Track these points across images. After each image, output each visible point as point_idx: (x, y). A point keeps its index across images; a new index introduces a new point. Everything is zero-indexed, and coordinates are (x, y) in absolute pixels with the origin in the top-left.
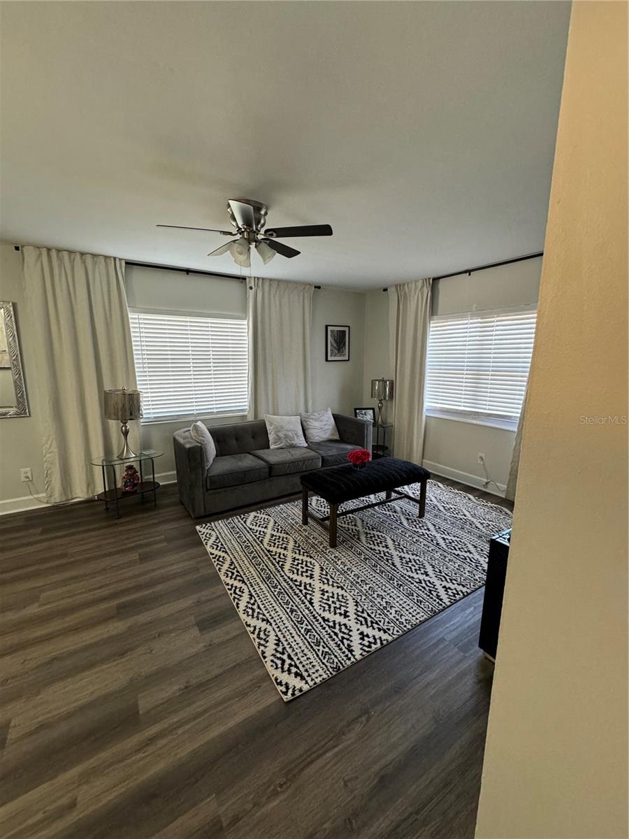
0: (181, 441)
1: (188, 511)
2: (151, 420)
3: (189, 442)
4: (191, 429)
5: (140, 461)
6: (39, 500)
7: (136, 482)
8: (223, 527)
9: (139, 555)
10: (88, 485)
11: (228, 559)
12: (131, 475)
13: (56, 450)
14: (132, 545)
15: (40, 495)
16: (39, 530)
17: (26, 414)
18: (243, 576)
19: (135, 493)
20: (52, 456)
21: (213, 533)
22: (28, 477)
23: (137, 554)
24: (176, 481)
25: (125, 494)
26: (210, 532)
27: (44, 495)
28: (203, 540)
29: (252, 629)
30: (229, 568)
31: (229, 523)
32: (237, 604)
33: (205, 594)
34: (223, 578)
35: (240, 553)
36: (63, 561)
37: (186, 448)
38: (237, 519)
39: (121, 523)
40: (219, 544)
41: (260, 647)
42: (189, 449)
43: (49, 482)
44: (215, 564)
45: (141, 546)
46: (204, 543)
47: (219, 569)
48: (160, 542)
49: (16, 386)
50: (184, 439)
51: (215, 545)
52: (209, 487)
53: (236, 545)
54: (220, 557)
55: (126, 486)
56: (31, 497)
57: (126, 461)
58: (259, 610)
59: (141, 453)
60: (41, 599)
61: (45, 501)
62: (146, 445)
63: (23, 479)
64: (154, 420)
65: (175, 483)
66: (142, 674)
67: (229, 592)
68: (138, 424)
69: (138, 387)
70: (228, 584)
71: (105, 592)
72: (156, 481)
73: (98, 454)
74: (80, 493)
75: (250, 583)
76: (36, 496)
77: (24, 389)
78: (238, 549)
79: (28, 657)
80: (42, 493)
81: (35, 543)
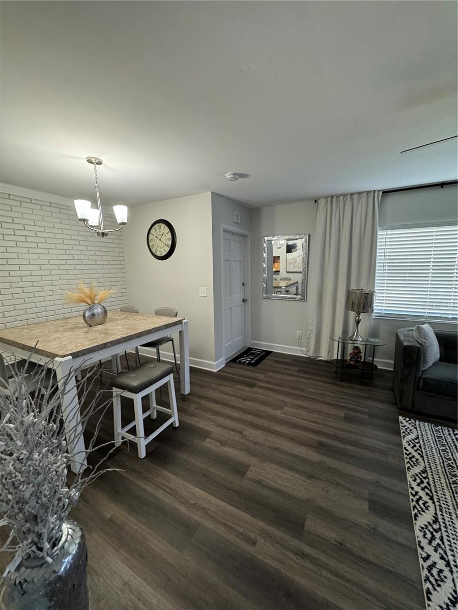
0: (402, 338)
1: (396, 400)
2: (382, 315)
3: (409, 341)
4: (414, 328)
5: (366, 345)
6: (302, 352)
7: (358, 359)
8: (428, 432)
9: (345, 414)
10: (329, 352)
11: (422, 465)
12: (356, 354)
13: (315, 324)
14: (342, 404)
16: (297, 369)
17: (305, 300)
18: (434, 493)
19: (356, 367)
20: (313, 328)
21: (414, 430)
22: (299, 336)
23: (344, 413)
24: (392, 369)
25: (350, 366)
26: (412, 428)
28: (402, 432)
29: (424, 555)
30: (420, 473)
31: (436, 431)
32: (416, 515)
33: (386, 481)
34: (409, 479)
35: (439, 468)
36: (302, 394)
37: (403, 345)
38: (449, 431)
39: (341, 385)
40: (418, 445)
41: (427, 582)
42: (406, 347)
43: (309, 342)
44: (406, 461)
45: (348, 409)
46: (402, 435)
47: (409, 468)
48: (363, 413)
50: (405, 337)
51: (413, 443)
52: (420, 387)
53: (436, 457)
54: (413, 457)
55: (351, 360)
56: (299, 348)
57: (355, 342)
58: (440, 543)
59: (367, 340)
60: (284, 410)
61: (305, 353)
62: (374, 333)
63: (297, 337)
64: (384, 315)
65: (391, 371)
66: (315, 502)
67: (411, 497)
68: (370, 316)
69: (376, 288)
70: (412, 488)
71: (314, 426)
72: (374, 363)
73: (339, 332)
74: (324, 356)
75: (440, 506)
76: (301, 348)
77: (306, 285)
78: (437, 461)
79: (268, 438)
80: (304, 348)
81: (292, 375)
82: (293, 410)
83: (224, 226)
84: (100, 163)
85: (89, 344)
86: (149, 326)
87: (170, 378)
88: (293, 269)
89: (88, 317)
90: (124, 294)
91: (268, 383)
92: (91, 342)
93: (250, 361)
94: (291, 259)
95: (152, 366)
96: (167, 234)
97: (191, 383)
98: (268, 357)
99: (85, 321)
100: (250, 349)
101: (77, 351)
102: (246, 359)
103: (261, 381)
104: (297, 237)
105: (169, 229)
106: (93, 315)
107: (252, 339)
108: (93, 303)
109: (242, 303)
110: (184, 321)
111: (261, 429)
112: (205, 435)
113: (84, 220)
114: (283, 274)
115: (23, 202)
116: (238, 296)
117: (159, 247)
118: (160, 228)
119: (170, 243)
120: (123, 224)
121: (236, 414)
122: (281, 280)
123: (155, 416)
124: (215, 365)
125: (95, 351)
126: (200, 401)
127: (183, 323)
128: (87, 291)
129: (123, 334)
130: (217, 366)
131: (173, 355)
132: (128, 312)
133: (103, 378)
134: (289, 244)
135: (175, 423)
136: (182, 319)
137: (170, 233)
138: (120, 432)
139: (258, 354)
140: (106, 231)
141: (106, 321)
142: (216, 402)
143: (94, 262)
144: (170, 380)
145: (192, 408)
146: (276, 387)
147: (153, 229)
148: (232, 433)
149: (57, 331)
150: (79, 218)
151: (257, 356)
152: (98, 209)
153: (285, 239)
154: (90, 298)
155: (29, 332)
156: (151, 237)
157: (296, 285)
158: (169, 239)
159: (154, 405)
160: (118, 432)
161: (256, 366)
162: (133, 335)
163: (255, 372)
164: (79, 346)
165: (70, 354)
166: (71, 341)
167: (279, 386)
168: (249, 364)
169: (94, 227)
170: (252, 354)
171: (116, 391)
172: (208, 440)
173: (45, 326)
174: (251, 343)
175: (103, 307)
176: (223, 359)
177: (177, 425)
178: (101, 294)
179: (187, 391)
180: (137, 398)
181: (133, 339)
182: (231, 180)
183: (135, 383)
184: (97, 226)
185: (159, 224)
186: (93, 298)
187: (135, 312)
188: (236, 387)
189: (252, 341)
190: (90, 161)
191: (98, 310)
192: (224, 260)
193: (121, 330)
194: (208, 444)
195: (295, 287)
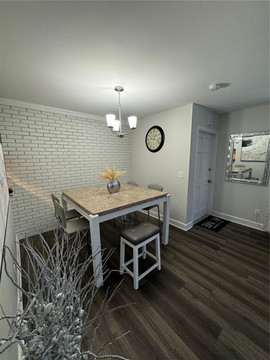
6: (260, 226)
15: (261, 224)
16: (256, 241)
17: (266, 185)
22: (257, 214)
27: (262, 225)
49: (265, 171)
56: (256, 223)
61: (262, 228)
63: (255, 214)
76: (258, 224)
77: (268, 173)
79: (236, 304)
80: (262, 223)
81: (252, 246)
82: (258, 281)
83: (199, 128)
84: (122, 90)
85: (109, 207)
86: (145, 197)
87: (158, 236)
88: (247, 159)
89: (110, 188)
90: (130, 173)
91: (231, 249)
92: (110, 206)
93: (212, 227)
94: (245, 152)
95: (146, 225)
96: (159, 135)
97: (169, 237)
98: (227, 226)
99: (108, 190)
100: (211, 217)
101: (102, 211)
102: (209, 225)
103: (223, 245)
104: (252, 134)
105: (160, 132)
106: (113, 186)
107: (213, 210)
108: (113, 179)
109: (207, 182)
110: (168, 195)
111: (228, 293)
112: (181, 284)
113: (111, 127)
114: (238, 162)
115: (83, 120)
116: (205, 178)
117: (153, 144)
118: (154, 132)
119: (160, 141)
120: (133, 128)
121: (205, 271)
122: (236, 166)
123: (145, 257)
124: (186, 226)
125: (112, 212)
126: (175, 252)
127: (167, 196)
128: (110, 172)
129: (129, 202)
130: (187, 227)
131: (158, 214)
132: (132, 184)
133: (116, 222)
134: (244, 140)
135: (159, 267)
136: (166, 193)
137: (160, 135)
138: (123, 265)
139: (219, 222)
140: (123, 134)
141: (120, 190)
142: (188, 256)
143: (115, 154)
144: (157, 238)
145: (170, 257)
146: (237, 254)
147: (150, 133)
148: (202, 288)
149: (93, 195)
150: (108, 126)
151: (217, 223)
152: (119, 120)
153: (241, 136)
154: (112, 176)
155: (80, 194)
156: (148, 138)
157: (250, 171)
158: (159, 139)
159: (145, 250)
160: (122, 266)
161: (218, 232)
162: (135, 203)
163: (217, 237)
164: (103, 208)
165: (98, 214)
166: (100, 203)
167: (241, 254)
168: (212, 229)
169: (116, 132)
170: (213, 221)
171: (122, 239)
172: (183, 289)
173: (88, 191)
174: (212, 212)
175: (118, 182)
176: (191, 222)
177: (160, 269)
178: (118, 173)
179: (166, 243)
180: (136, 249)
181: (135, 205)
182: (213, 90)
183: (135, 238)
184: (118, 131)
185: (154, 129)
186: (113, 176)
187: (136, 185)
188: (202, 247)
189: (213, 211)
190: (116, 90)
191: (115, 183)
192: (198, 153)
193: (127, 198)
194: (182, 292)
195: (249, 173)
